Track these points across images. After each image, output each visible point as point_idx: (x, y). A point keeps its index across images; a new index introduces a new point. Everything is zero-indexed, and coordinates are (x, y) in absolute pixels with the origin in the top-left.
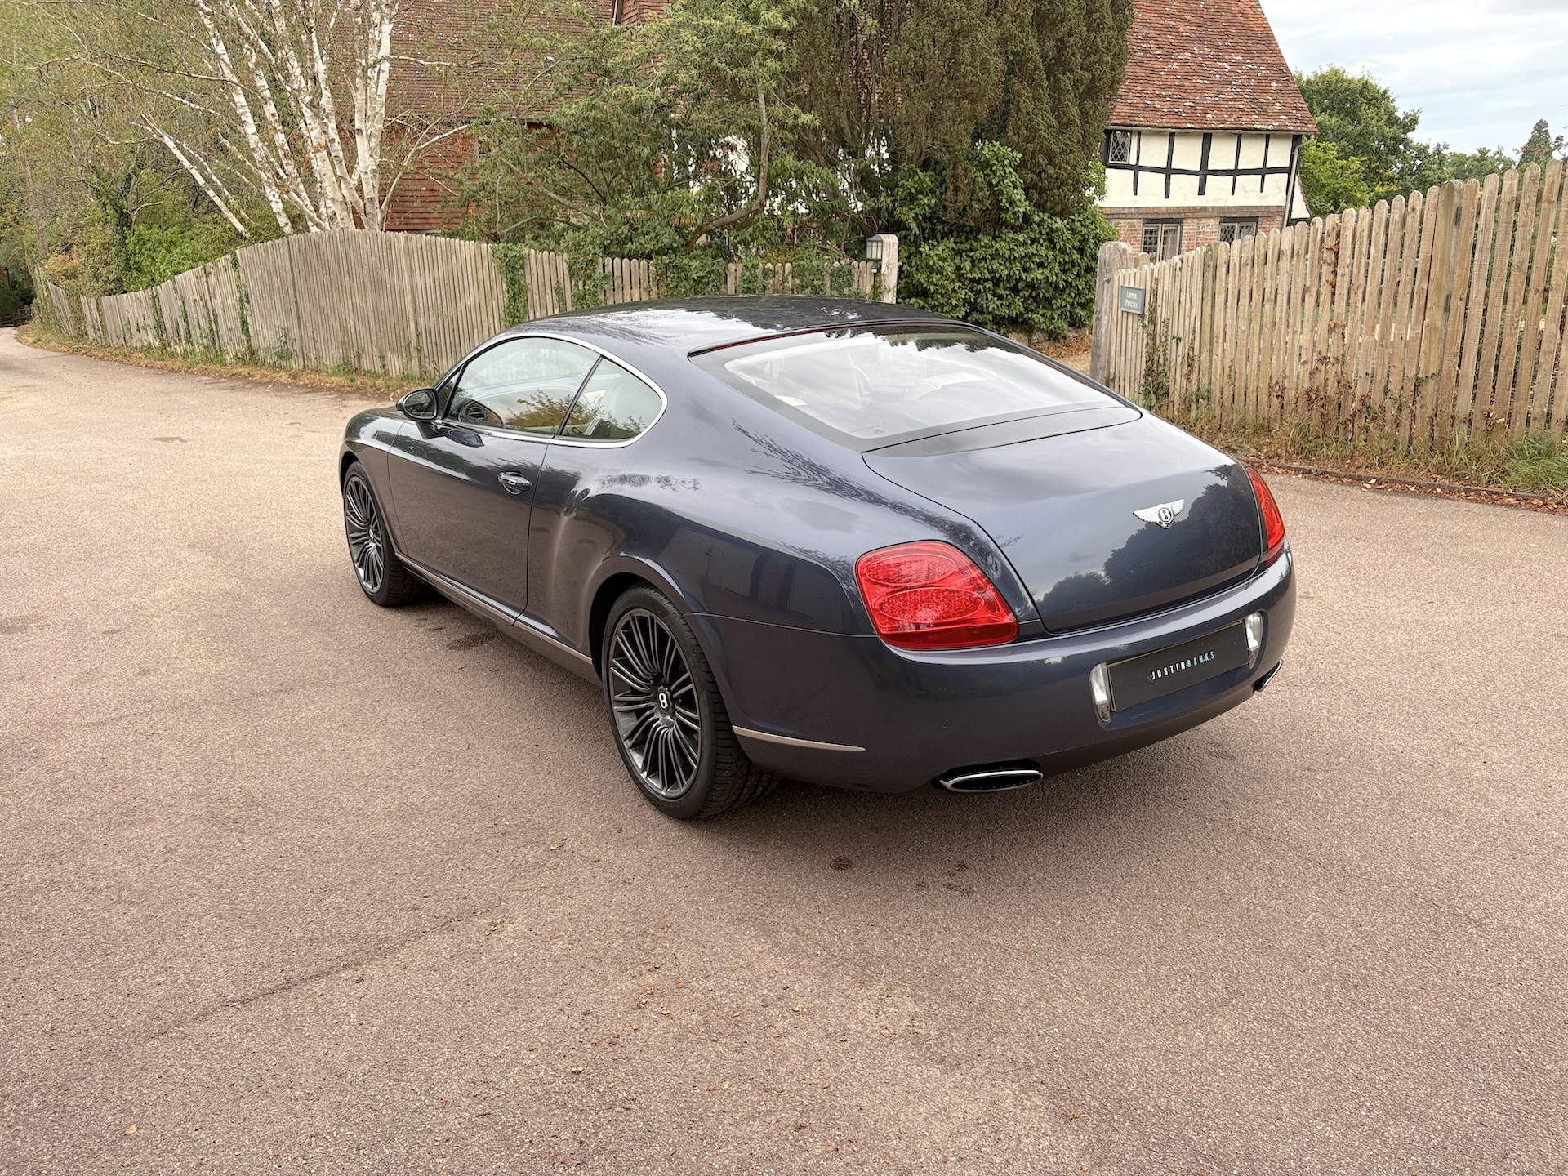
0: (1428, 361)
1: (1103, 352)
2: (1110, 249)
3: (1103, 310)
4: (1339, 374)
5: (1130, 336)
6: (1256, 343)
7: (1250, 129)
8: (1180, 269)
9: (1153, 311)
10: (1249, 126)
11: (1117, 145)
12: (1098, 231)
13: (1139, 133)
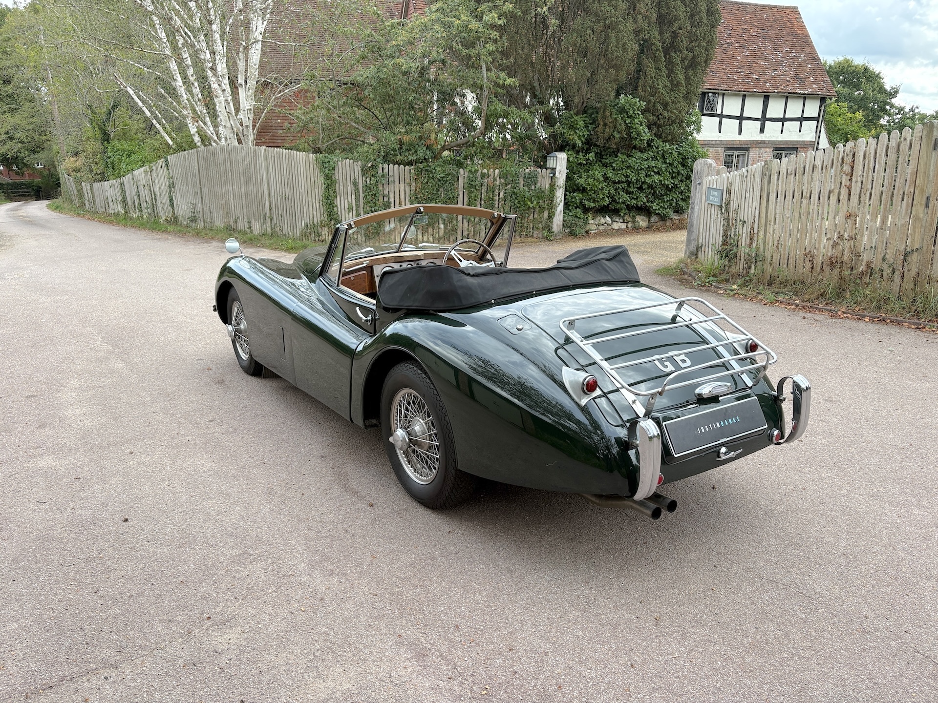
0: (913, 240)
1: (695, 229)
2: (701, 164)
3: (696, 202)
4: (852, 247)
5: (712, 220)
6: (796, 226)
7: (793, 93)
8: (746, 177)
9: (728, 204)
10: (793, 91)
11: (709, 101)
12: (695, 154)
13: (723, 95)
